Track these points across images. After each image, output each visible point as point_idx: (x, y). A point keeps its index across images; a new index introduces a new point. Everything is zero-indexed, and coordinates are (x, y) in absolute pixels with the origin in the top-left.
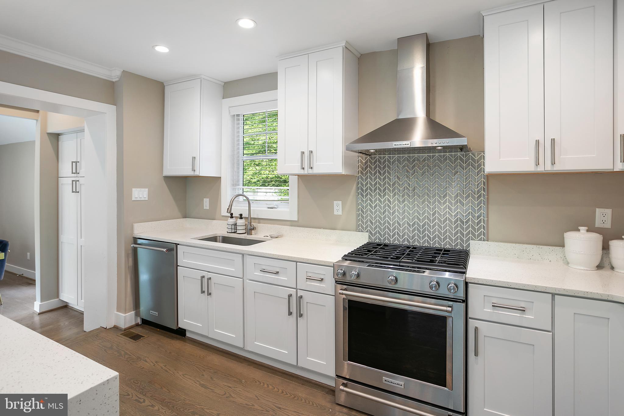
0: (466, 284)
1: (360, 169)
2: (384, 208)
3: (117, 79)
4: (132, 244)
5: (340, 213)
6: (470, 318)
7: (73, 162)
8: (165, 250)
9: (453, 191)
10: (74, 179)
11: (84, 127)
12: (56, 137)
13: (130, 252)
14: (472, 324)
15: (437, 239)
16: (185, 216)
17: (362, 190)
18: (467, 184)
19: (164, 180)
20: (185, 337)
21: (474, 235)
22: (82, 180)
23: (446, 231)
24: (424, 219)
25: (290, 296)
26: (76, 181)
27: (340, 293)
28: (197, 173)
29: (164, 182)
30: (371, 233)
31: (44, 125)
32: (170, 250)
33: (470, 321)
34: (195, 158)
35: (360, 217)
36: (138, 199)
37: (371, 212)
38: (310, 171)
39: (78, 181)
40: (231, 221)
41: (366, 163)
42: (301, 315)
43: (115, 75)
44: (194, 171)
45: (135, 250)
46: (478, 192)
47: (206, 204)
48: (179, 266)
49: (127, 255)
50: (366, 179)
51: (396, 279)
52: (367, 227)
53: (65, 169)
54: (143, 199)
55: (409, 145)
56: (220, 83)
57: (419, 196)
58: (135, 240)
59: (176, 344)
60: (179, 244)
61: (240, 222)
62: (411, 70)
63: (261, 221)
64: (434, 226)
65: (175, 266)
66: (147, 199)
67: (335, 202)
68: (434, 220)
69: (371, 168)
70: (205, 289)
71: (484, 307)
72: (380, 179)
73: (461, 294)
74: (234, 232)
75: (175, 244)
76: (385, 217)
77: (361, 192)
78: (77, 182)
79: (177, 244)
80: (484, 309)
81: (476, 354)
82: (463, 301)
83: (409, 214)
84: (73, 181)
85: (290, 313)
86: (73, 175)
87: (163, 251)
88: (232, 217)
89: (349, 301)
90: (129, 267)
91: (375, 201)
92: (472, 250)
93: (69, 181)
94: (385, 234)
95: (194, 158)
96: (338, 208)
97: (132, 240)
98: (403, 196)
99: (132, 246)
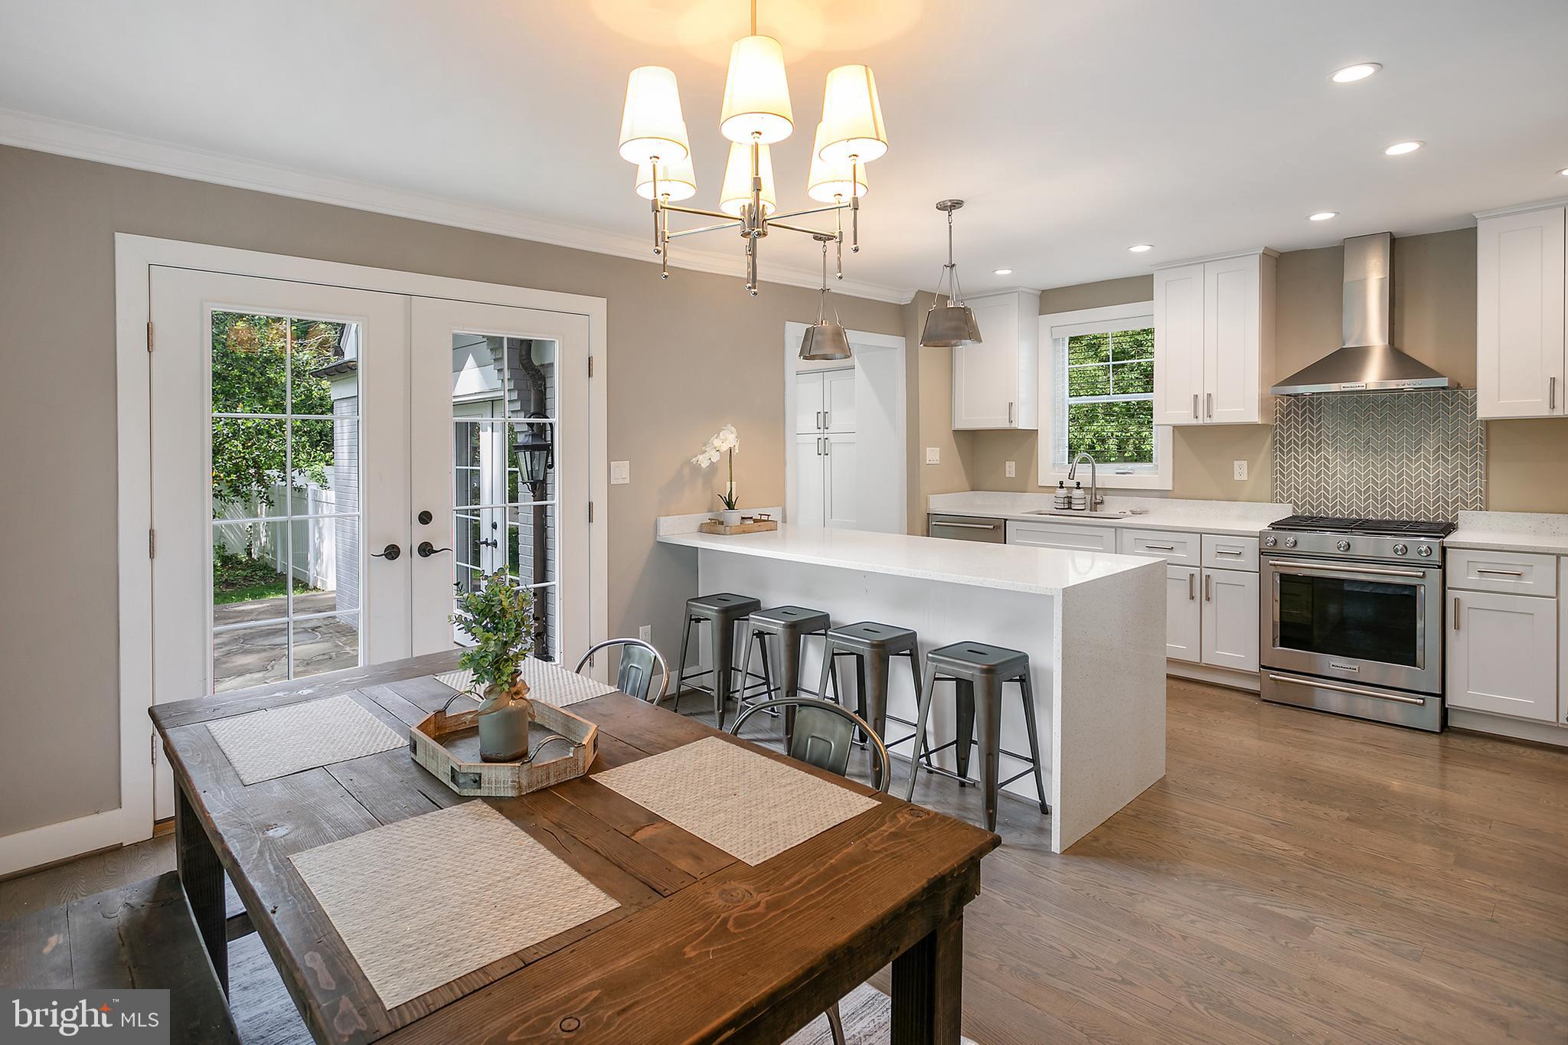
0: (1444, 550)
1: (1278, 415)
2: (1318, 469)
3: (909, 302)
5: (1245, 477)
6: (1449, 588)
7: (819, 413)
8: (990, 527)
9: (1430, 444)
10: (821, 436)
11: (854, 365)
14: (1451, 595)
15: (1405, 509)
16: (974, 488)
17: (1281, 444)
18: (1454, 433)
19: (954, 435)
21: (1466, 504)
22: (833, 438)
23: (1420, 499)
24: (1384, 482)
25: (1192, 576)
26: (825, 438)
27: (1271, 565)
28: (1014, 426)
29: (954, 438)
30: (1296, 504)
33: (1448, 591)
34: (1013, 402)
35: (1278, 482)
37: (1297, 474)
38: (1208, 421)
40: (1063, 492)
41: (1289, 406)
42: (1208, 599)
44: (1011, 422)
46: (1472, 444)
47: (1010, 469)
50: (1289, 429)
51: (1349, 544)
52: (1289, 497)
53: (807, 423)
54: (935, 462)
55: (1364, 388)
56: (1034, 292)
57: (1376, 452)
61: (1077, 493)
62: (1363, 283)
63: (1109, 492)
64: (1399, 492)
66: (938, 462)
67: (1236, 463)
68: (1399, 484)
69: (1296, 413)
71: (1468, 574)
72: (1311, 428)
73: (1436, 557)
74: (1068, 508)
76: (1319, 482)
77: (1280, 446)
78: (827, 440)
79: (1004, 520)
80: (1468, 576)
81: (1457, 627)
82: (1439, 567)
83: (1359, 476)
84: (819, 438)
85: (1192, 598)
86: (819, 431)
88: (1061, 487)
89: (1282, 575)
91: (1304, 459)
92: (1460, 522)
93: (814, 438)
94: (1319, 506)
95: (1009, 404)
96: (1241, 470)
97: (927, 517)
98: (1349, 452)
99: (933, 524)
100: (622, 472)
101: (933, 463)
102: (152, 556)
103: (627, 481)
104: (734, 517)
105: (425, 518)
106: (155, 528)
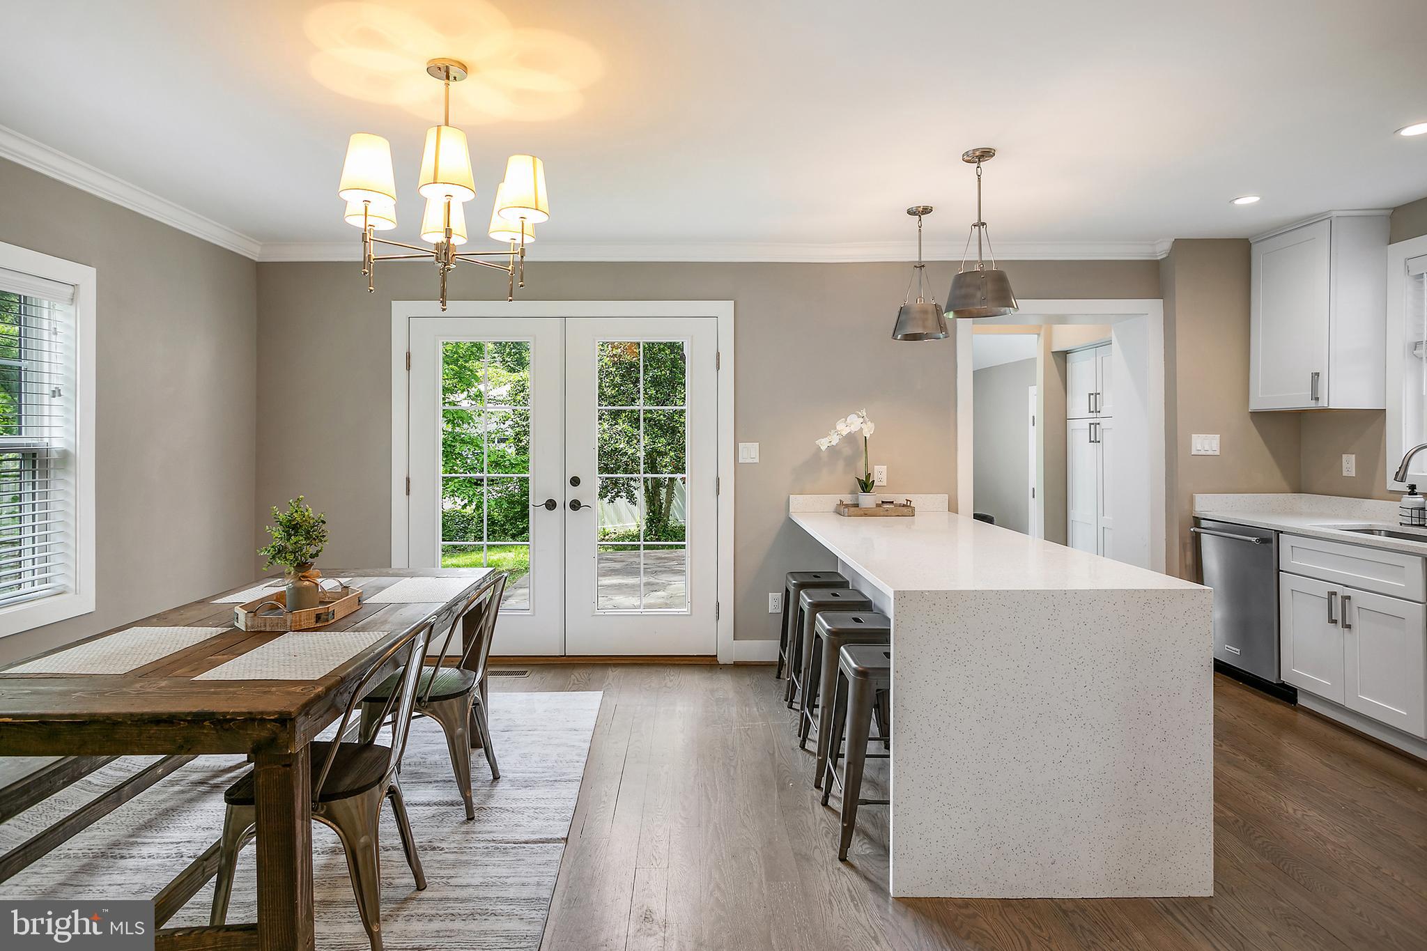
3: (1164, 256)
4: (1192, 527)
7: (1090, 394)
8: (1254, 539)
10: (1092, 421)
11: (1111, 337)
12: (1062, 357)
13: (1189, 541)
16: (1298, 489)
19: (1252, 419)
20: (1295, 705)
22: (1105, 423)
26: (1096, 424)
28: (1323, 403)
29: (1251, 422)
31: (1048, 342)
32: (1265, 541)
34: (1318, 374)
36: (1203, 453)
39: (1099, 424)
40: (1412, 501)
43: (1160, 250)
44: (1317, 399)
45: (1197, 539)
47: (1349, 465)
48: (1282, 571)
49: (1183, 546)
53: (1078, 406)
54: (1210, 453)
56: (1383, 210)
58: (1197, 521)
59: (1278, 709)
60: (1282, 532)
65: (1275, 571)
66: (1218, 453)
70: (1337, 615)
74: (1419, 525)
75: (1275, 531)
78: (1097, 426)
79: (1278, 532)
84: (1090, 424)
86: (1091, 415)
87: (1251, 541)
88: (1413, 493)
90: (1186, 566)
93: (1086, 424)
95: (1316, 375)
97: (1192, 521)
99: (1192, 530)
100: (750, 452)
101: (1208, 453)
102: (408, 493)
103: (757, 460)
104: (867, 500)
105: (575, 481)
106: (410, 477)
